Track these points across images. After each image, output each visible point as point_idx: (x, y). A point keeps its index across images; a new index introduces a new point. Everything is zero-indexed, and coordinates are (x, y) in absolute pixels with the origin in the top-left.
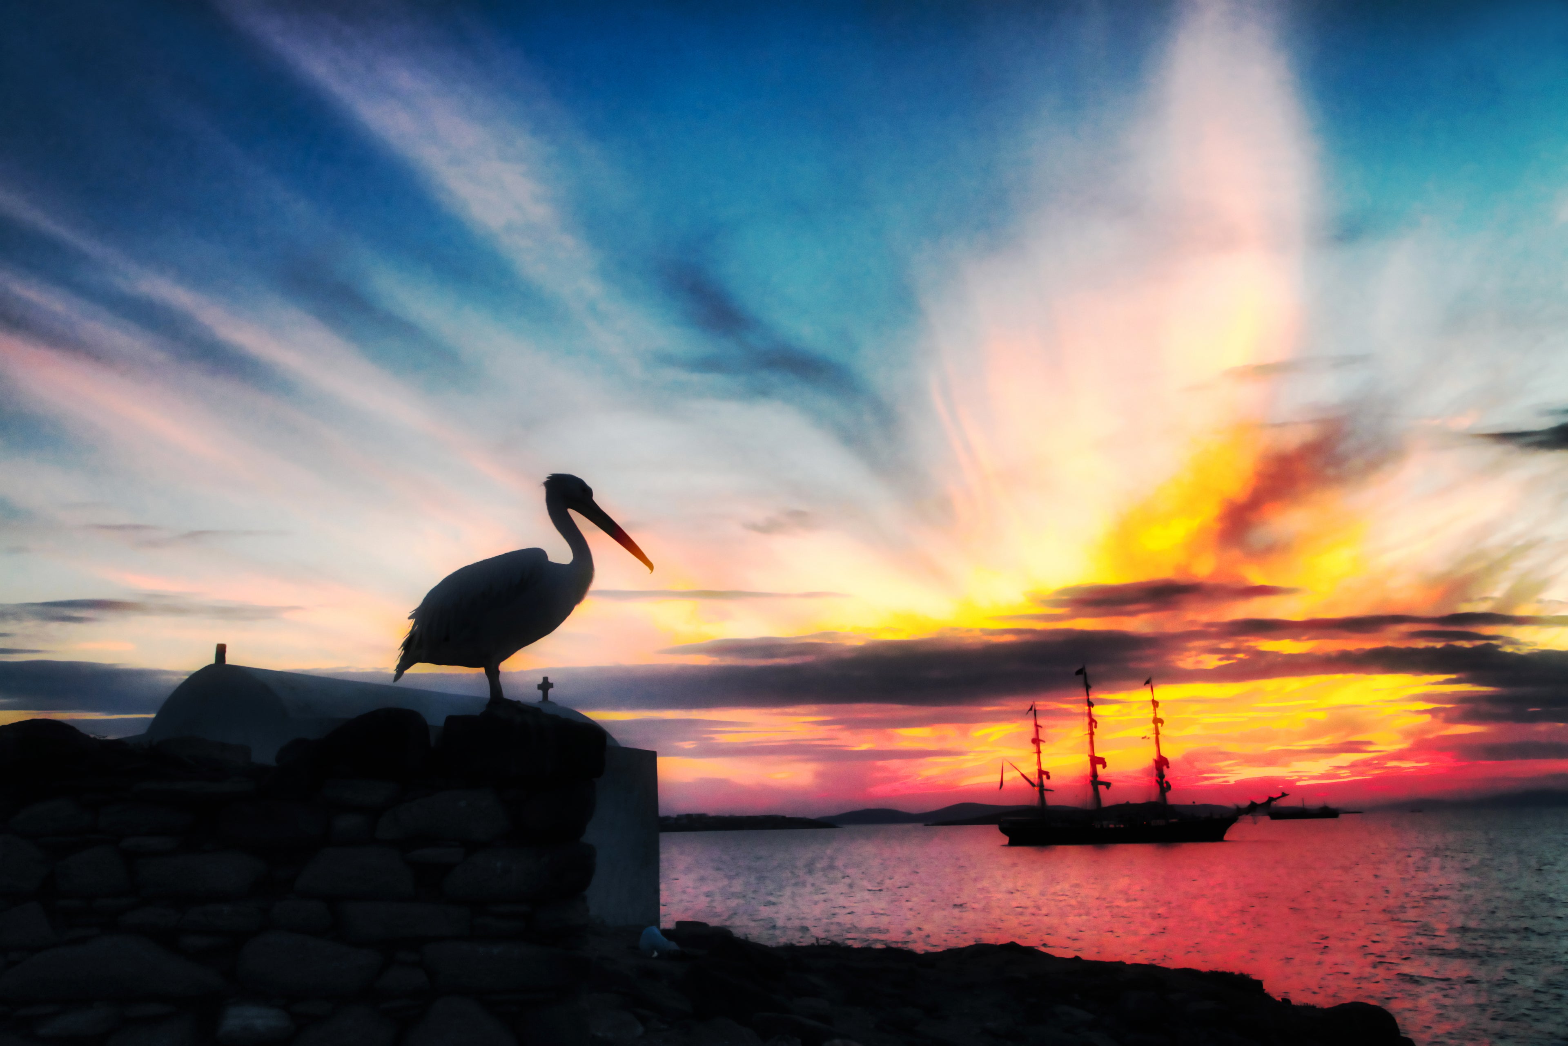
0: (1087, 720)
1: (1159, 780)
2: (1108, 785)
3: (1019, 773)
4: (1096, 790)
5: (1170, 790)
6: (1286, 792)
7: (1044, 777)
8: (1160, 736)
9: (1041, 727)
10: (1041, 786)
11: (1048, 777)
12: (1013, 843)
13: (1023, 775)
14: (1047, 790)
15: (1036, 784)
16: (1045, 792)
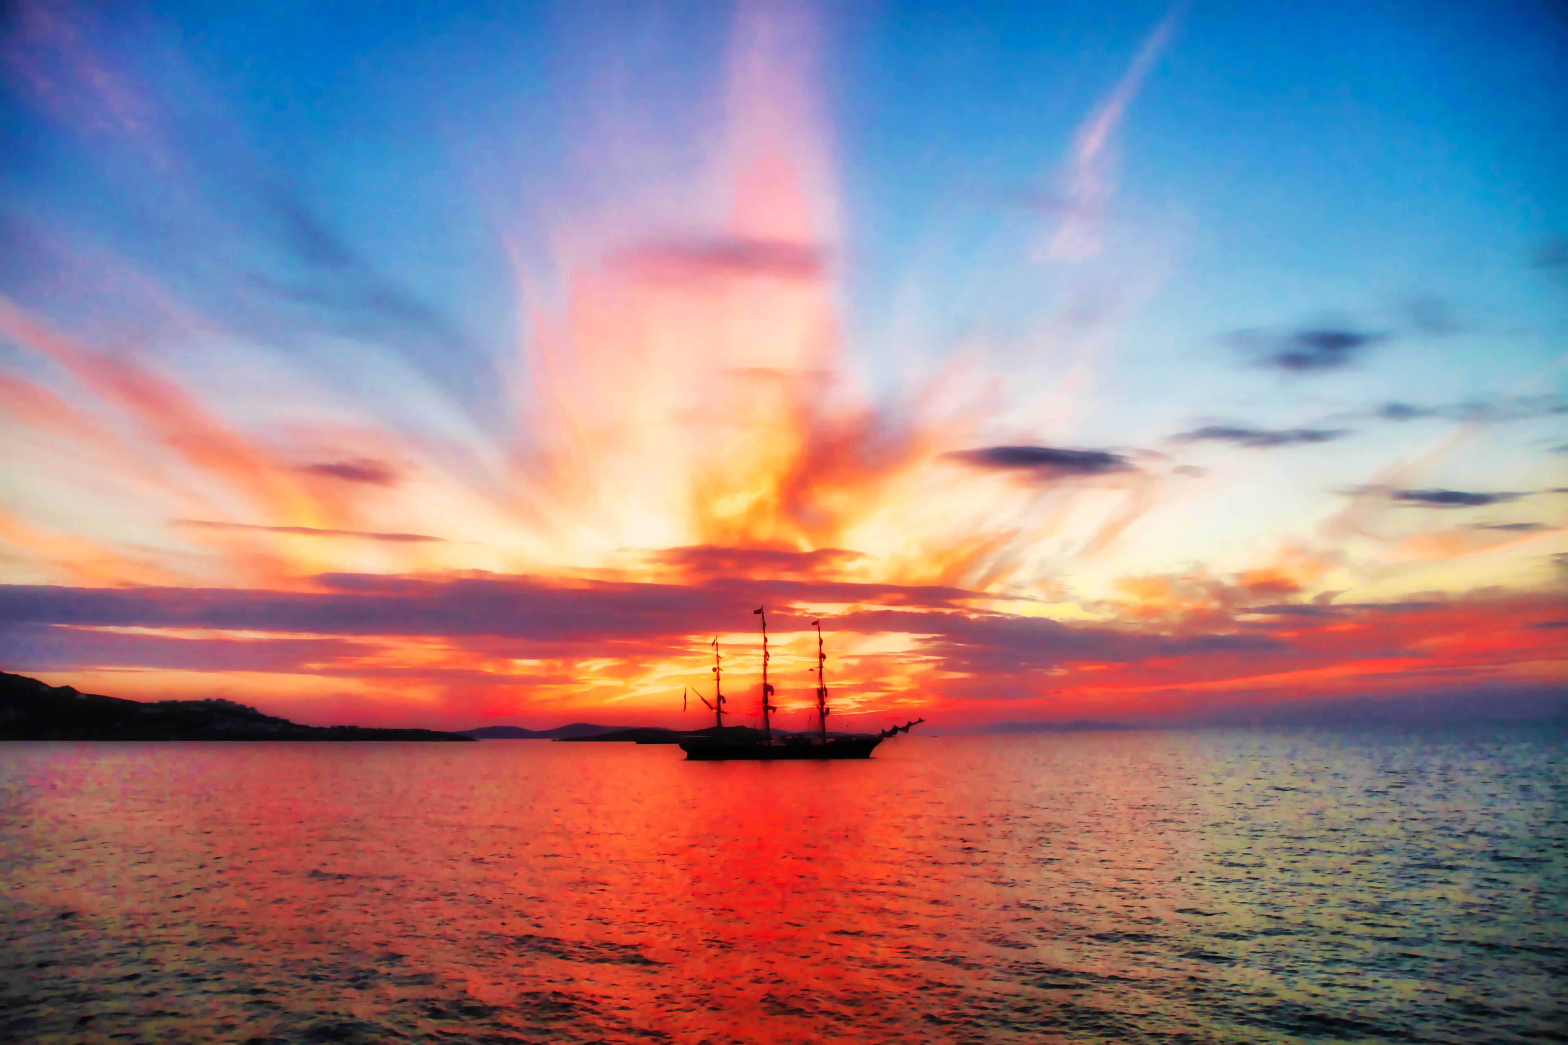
0: (762, 652)
1: (820, 707)
2: (774, 709)
3: (700, 698)
4: (766, 714)
5: (828, 714)
6: (922, 719)
7: (721, 701)
8: (823, 669)
9: (721, 658)
10: (719, 708)
11: (724, 702)
12: (690, 758)
13: (702, 699)
14: (724, 712)
15: (714, 707)
16: (721, 714)
